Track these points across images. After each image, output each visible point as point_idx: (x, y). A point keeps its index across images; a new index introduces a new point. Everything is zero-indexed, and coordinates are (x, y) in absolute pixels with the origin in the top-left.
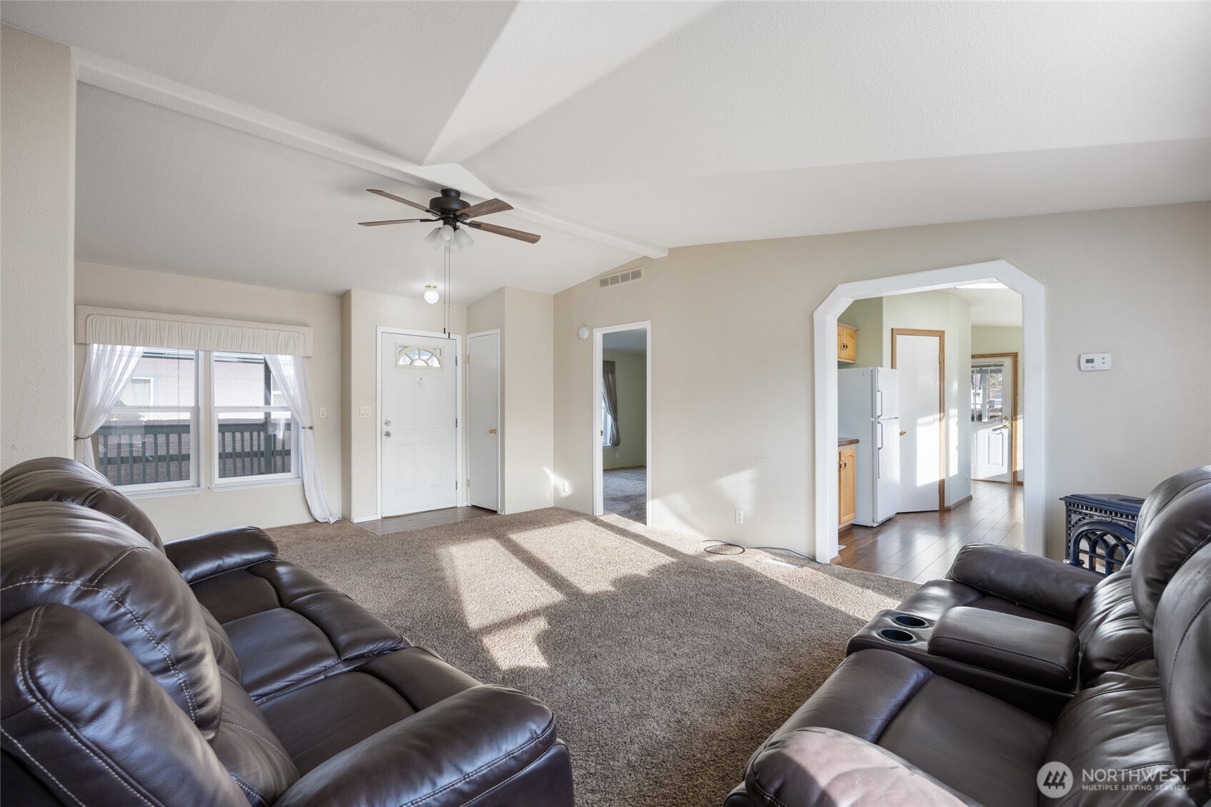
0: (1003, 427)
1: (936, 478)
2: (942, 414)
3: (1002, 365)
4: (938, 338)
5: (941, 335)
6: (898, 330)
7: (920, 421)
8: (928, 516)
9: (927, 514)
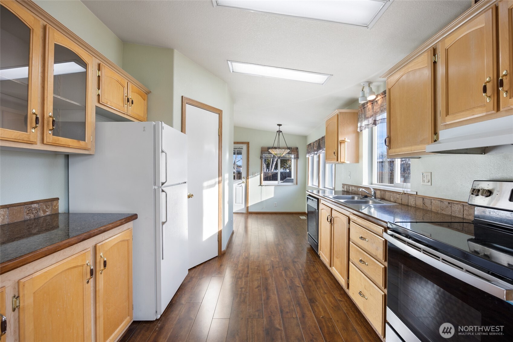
0: (242, 183)
1: (216, 231)
2: (220, 178)
3: (242, 149)
4: (218, 115)
5: (219, 112)
6: (186, 98)
8: (212, 263)
9: (211, 262)
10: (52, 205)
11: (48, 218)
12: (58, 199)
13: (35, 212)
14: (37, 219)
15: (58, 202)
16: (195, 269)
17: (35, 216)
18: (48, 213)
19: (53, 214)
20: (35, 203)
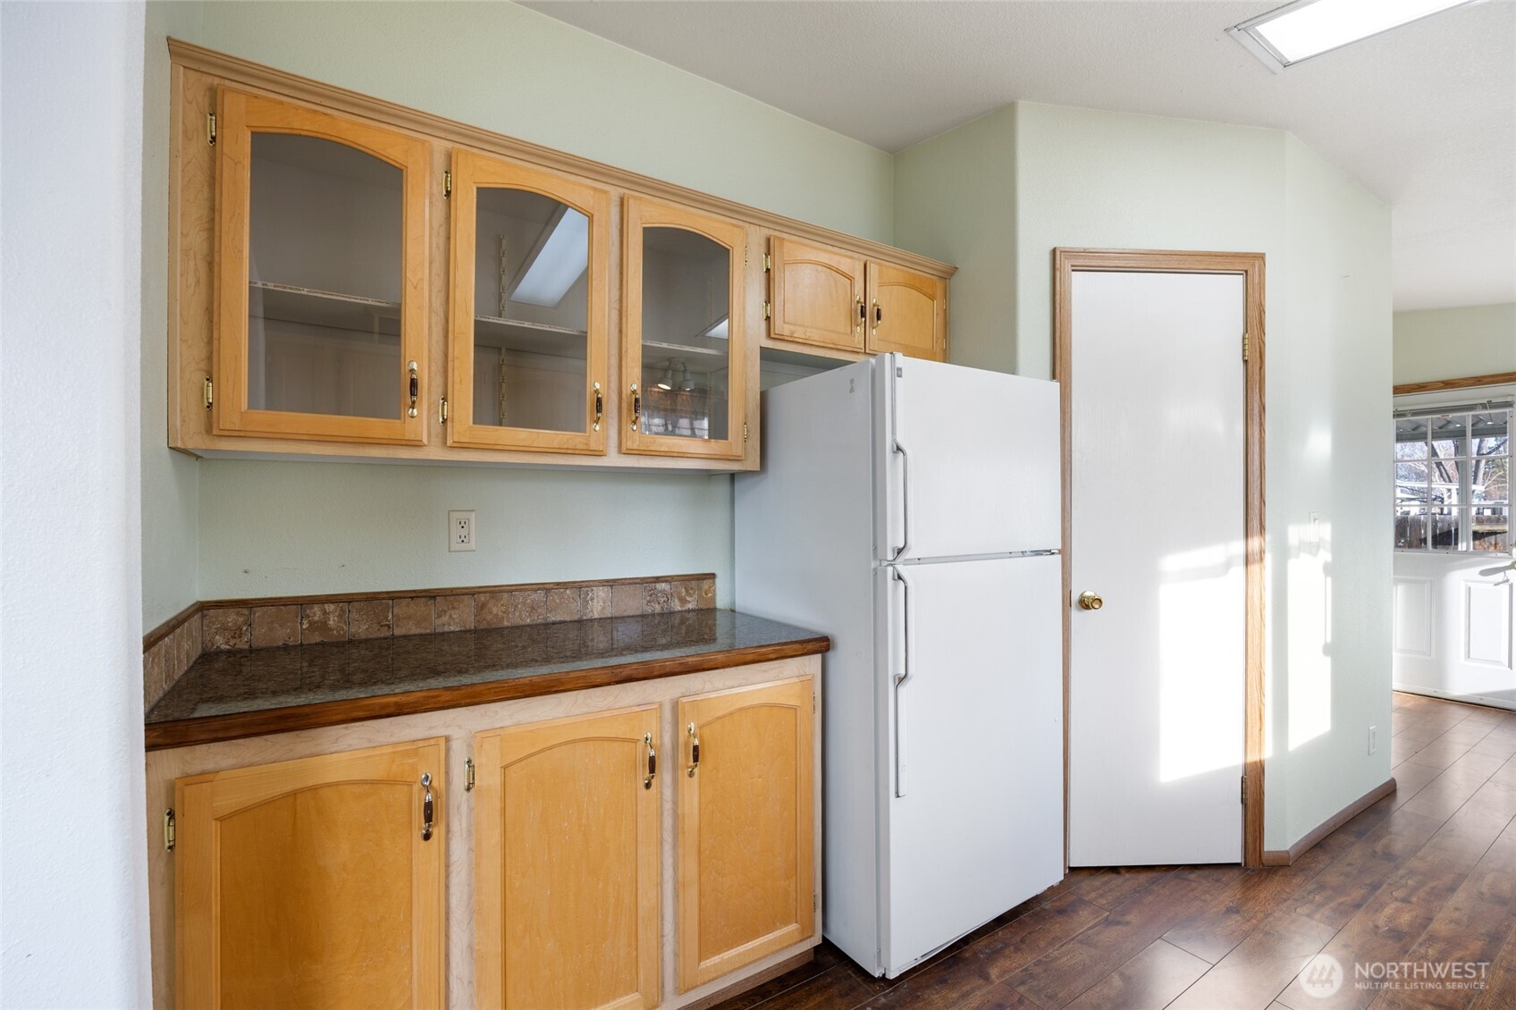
1: (1230, 759)
2: (1255, 543)
3: (1508, 405)
4: (1240, 279)
5: (1248, 266)
6: (1069, 253)
7: (1172, 563)
8: (1194, 885)
9: (1193, 876)
10: (700, 588)
11: (692, 617)
12: (712, 576)
13: (662, 600)
14: (667, 615)
15: (714, 583)
16: (1114, 876)
17: (662, 608)
18: (690, 606)
19: (701, 609)
20: (663, 582)
